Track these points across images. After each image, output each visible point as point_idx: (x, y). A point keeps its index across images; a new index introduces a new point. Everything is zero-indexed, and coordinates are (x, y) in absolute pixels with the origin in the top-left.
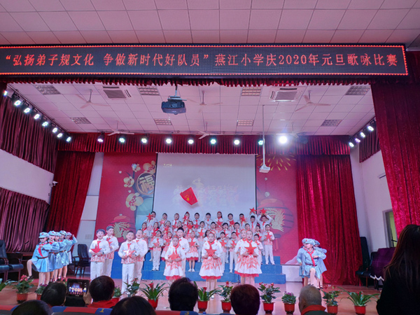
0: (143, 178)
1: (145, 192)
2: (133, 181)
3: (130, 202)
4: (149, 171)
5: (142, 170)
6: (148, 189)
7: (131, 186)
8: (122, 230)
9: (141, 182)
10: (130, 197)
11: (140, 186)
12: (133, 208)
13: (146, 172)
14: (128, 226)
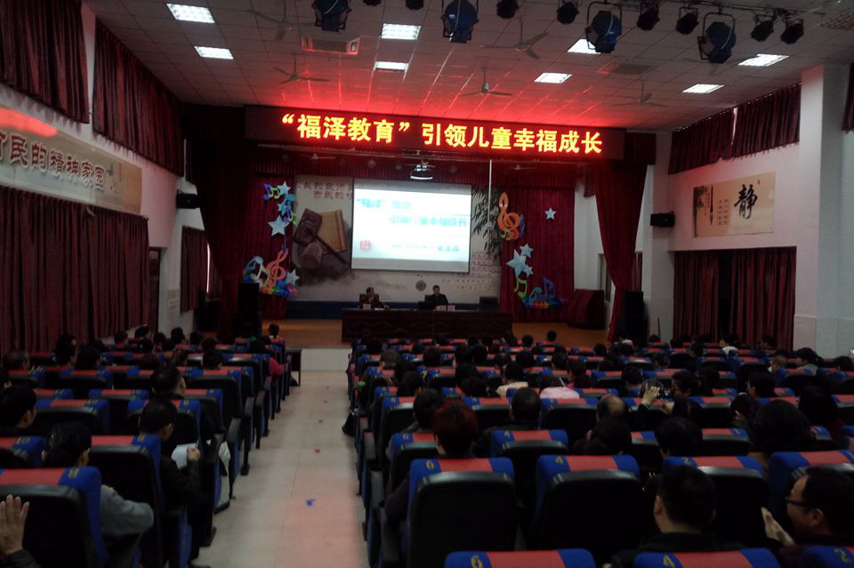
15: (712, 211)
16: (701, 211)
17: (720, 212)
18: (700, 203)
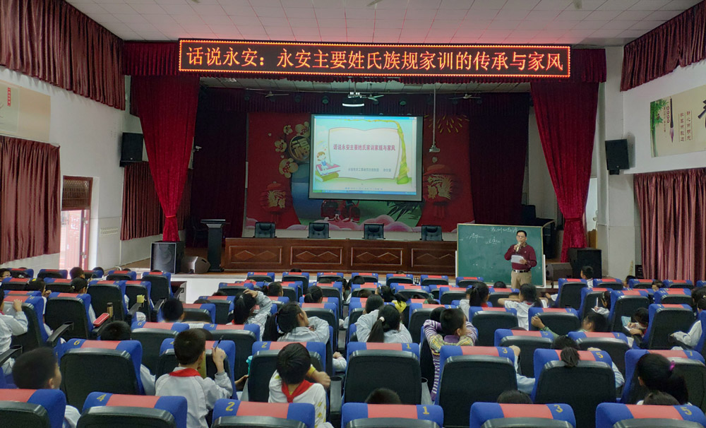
0: (296, 142)
1: (299, 157)
2: (285, 145)
3: (284, 169)
4: (302, 134)
5: (295, 133)
6: (303, 154)
7: (284, 150)
8: (278, 198)
9: (294, 146)
10: (283, 163)
11: (293, 150)
12: (288, 176)
13: (299, 135)
14: (284, 194)
15: (672, 126)
16: (659, 128)
17: (682, 126)
18: (658, 118)
